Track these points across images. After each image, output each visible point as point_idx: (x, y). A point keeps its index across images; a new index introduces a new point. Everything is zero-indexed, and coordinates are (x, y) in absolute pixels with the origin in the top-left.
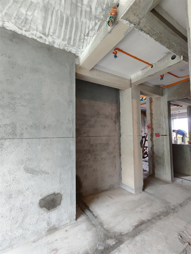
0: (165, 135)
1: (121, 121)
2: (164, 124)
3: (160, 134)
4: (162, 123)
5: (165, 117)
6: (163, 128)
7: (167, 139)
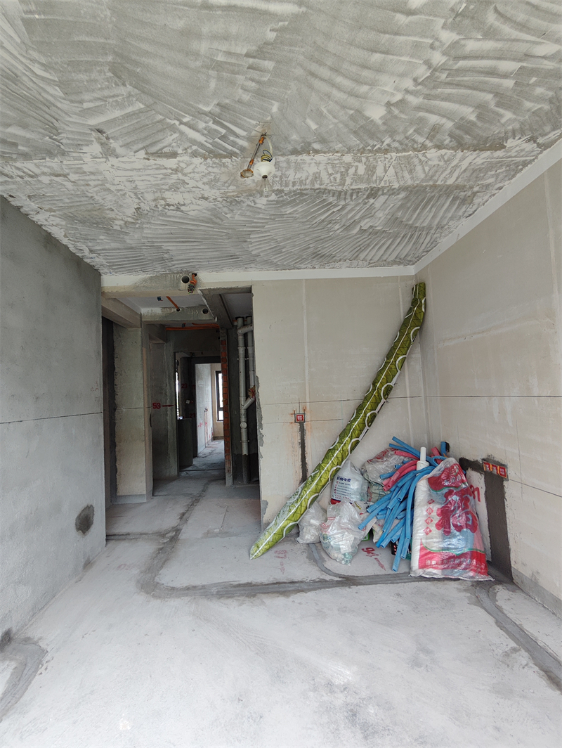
0: (169, 406)
1: (116, 382)
2: (168, 387)
3: (162, 405)
4: (165, 385)
5: (169, 376)
6: (166, 394)
7: (171, 410)
